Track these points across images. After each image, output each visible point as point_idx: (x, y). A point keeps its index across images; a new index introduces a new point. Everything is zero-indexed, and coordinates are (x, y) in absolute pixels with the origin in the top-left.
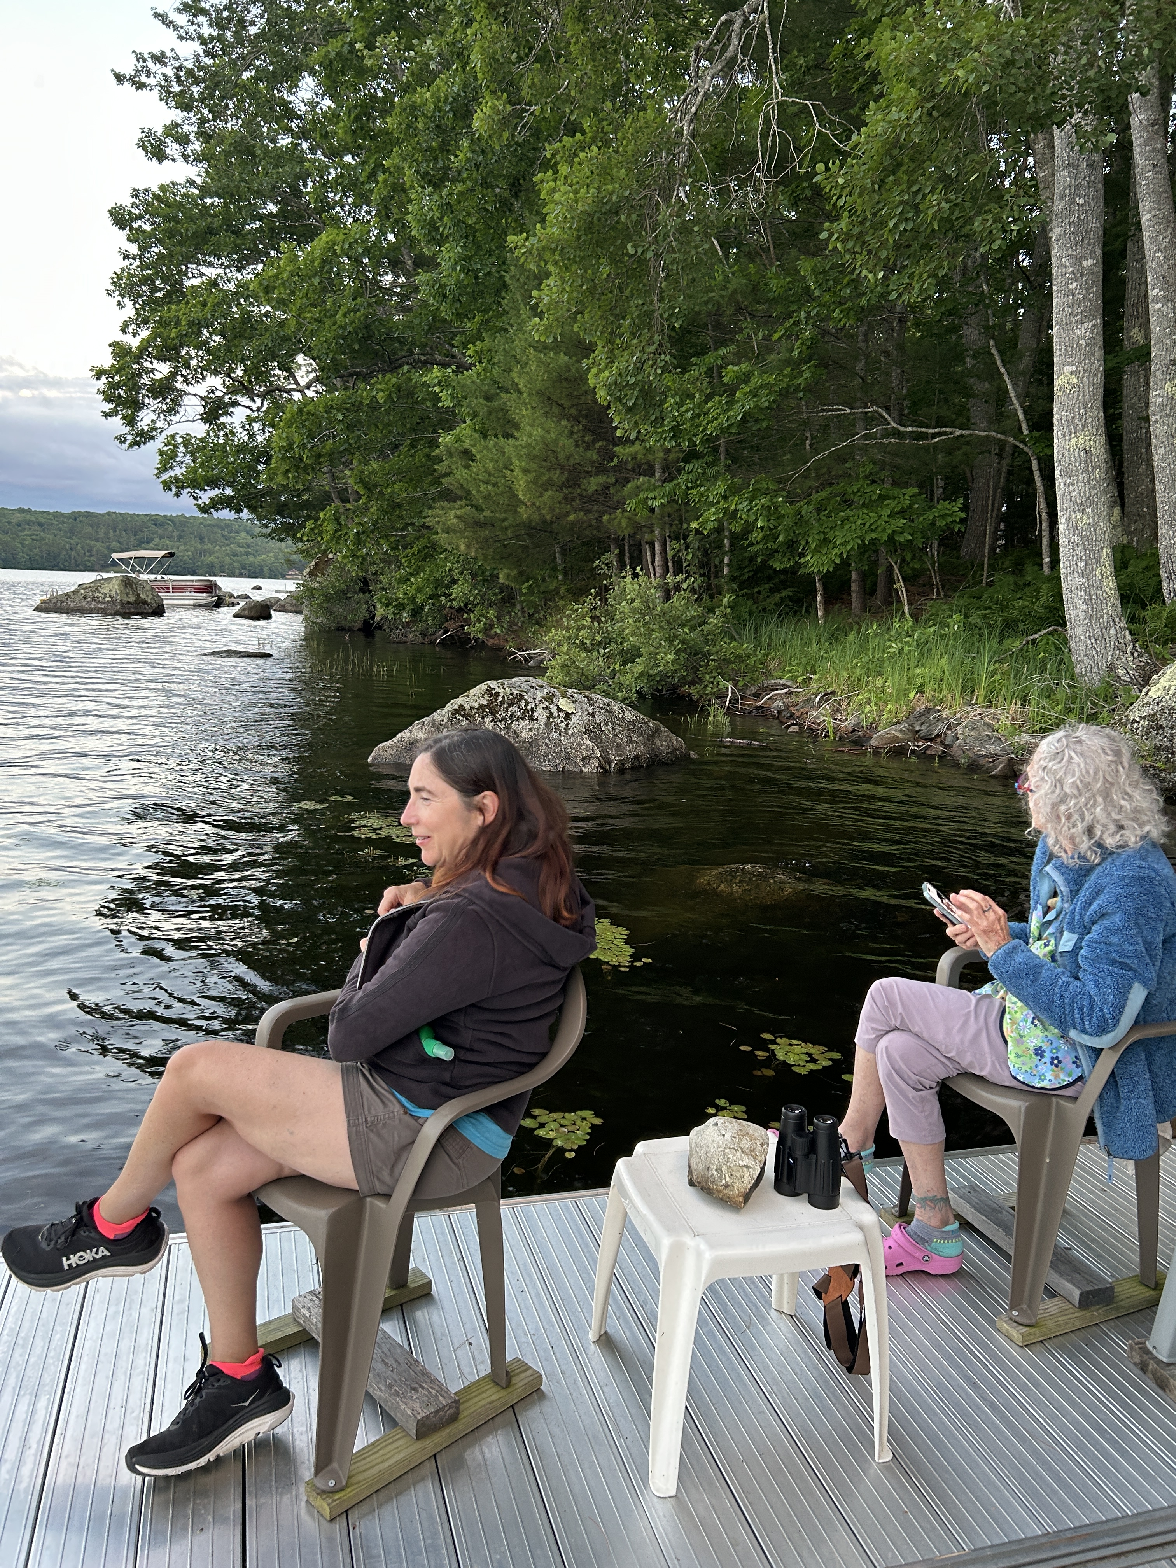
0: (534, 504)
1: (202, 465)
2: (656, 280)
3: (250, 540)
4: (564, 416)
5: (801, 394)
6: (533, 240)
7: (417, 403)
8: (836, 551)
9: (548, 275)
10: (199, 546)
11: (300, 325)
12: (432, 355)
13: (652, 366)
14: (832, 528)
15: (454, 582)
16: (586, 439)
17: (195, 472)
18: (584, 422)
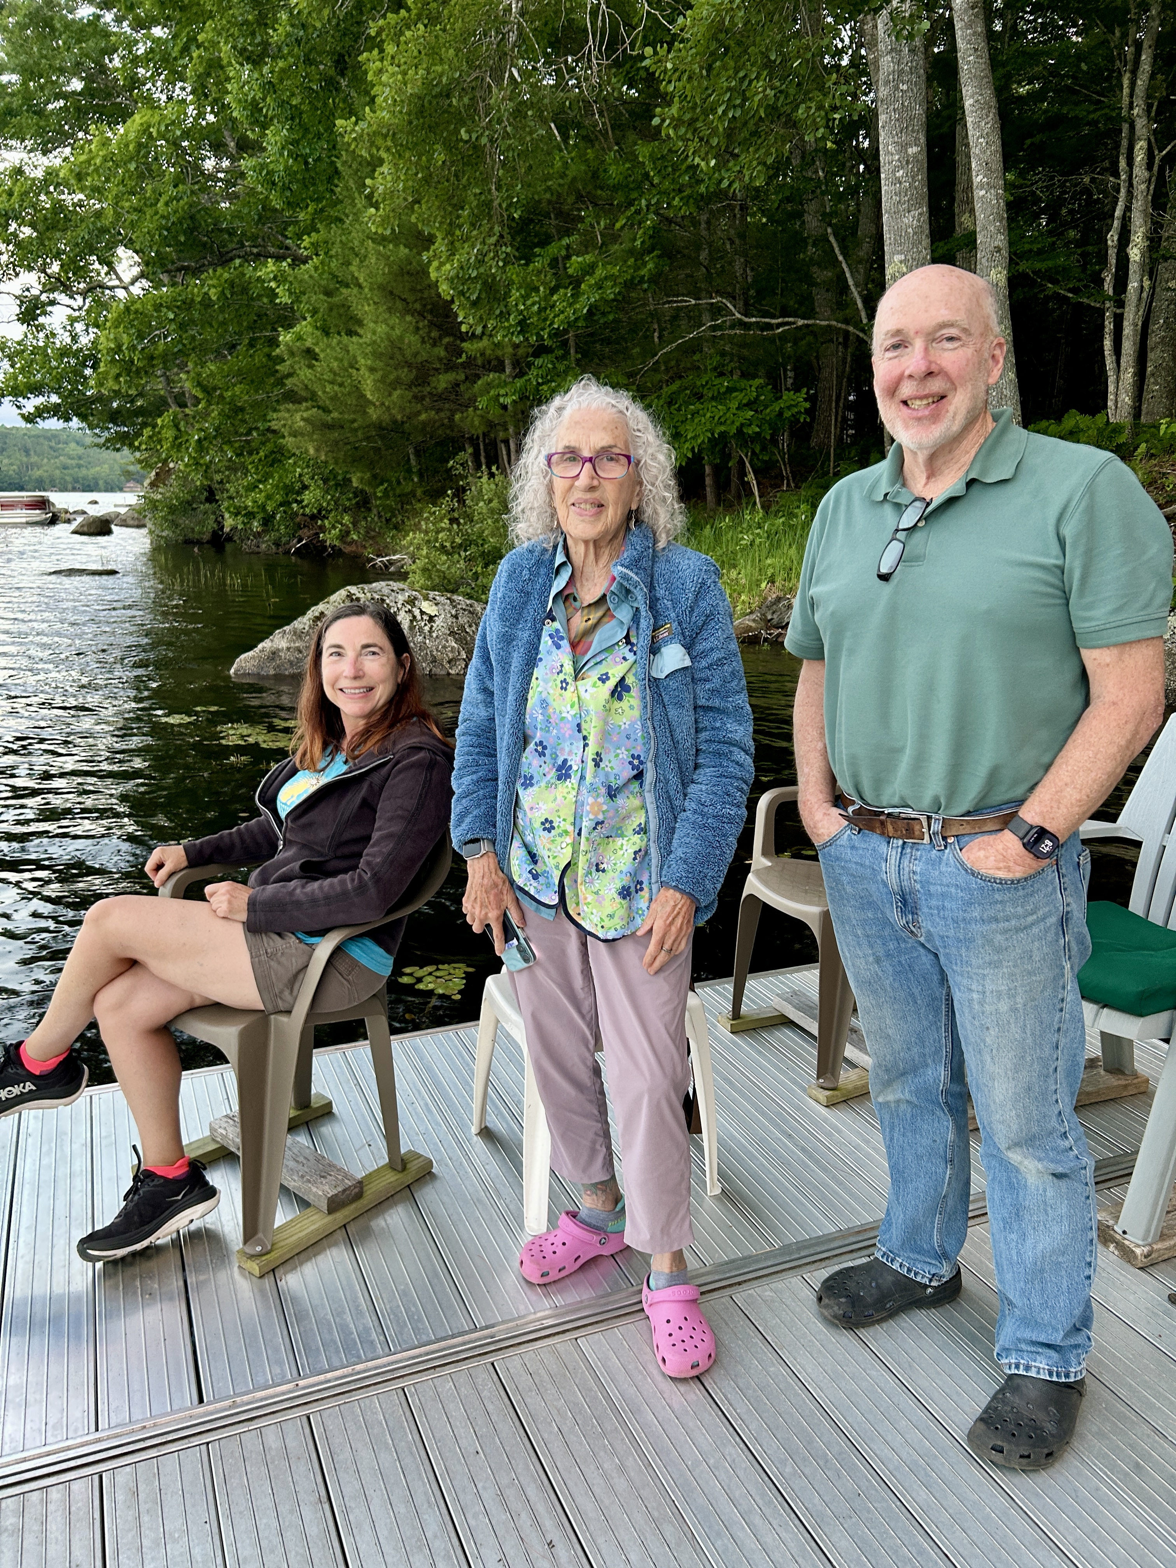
0: (383, 404)
1: (22, 369)
2: (493, 168)
3: (81, 451)
4: (408, 311)
5: (645, 286)
6: (362, 125)
7: (252, 299)
8: (687, 445)
9: (381, 162)
10: (25, 459)
11: (118, 215)
12: (264, 247)
13: (493, 258)
14: (682, 422)
15: (305, 487)
16: (433, 335)
17: (16, 379)
18: (429, 317)
